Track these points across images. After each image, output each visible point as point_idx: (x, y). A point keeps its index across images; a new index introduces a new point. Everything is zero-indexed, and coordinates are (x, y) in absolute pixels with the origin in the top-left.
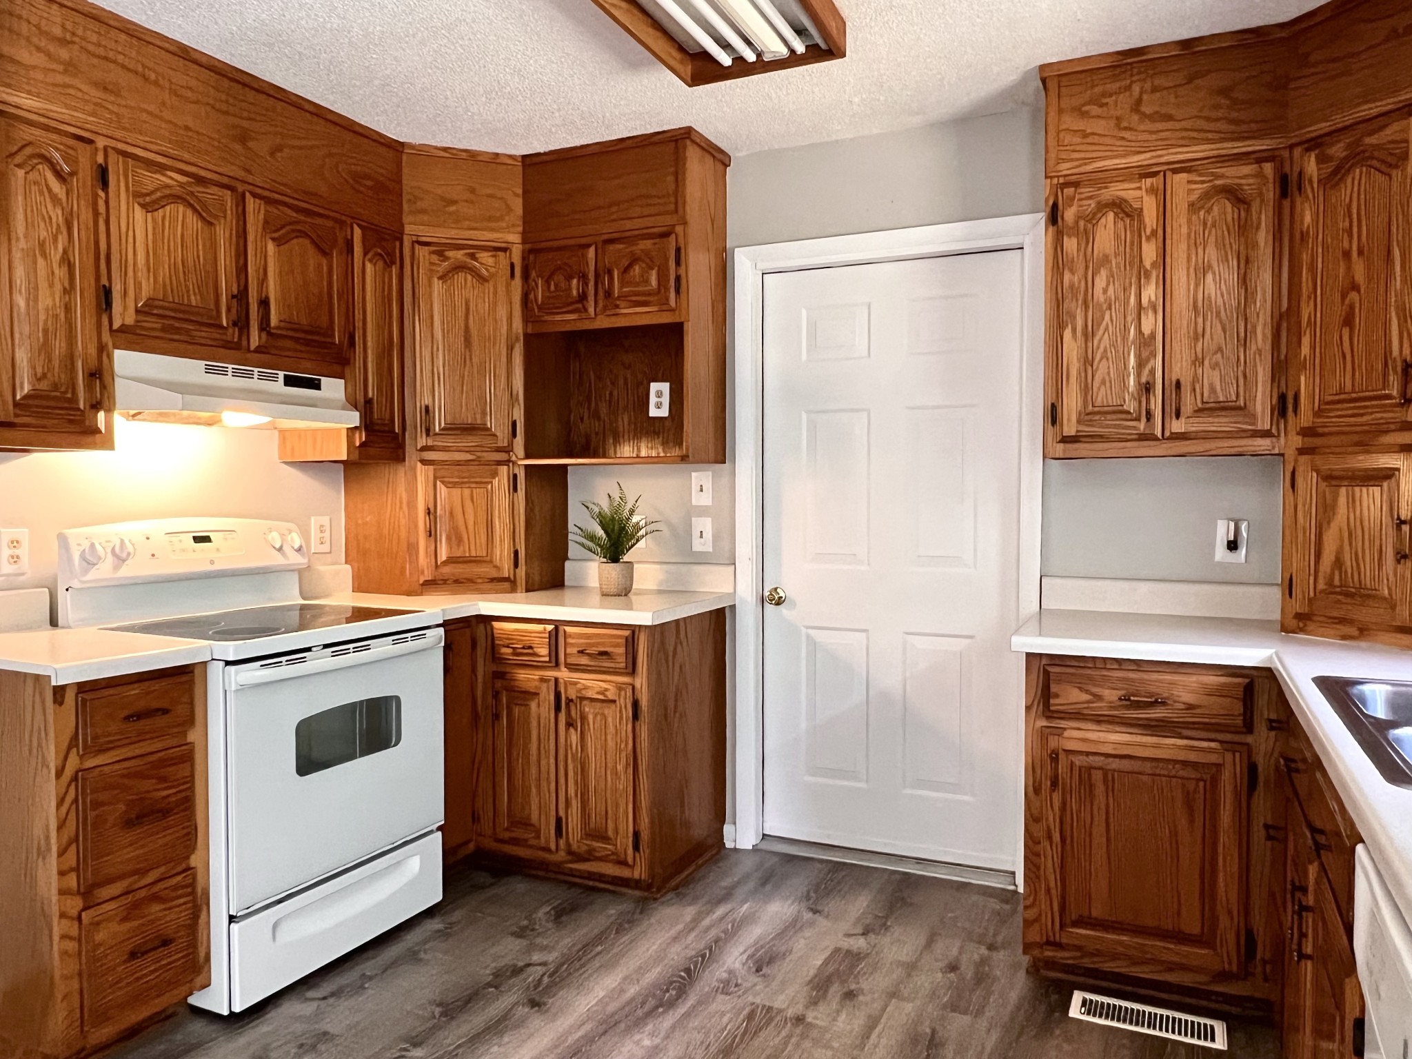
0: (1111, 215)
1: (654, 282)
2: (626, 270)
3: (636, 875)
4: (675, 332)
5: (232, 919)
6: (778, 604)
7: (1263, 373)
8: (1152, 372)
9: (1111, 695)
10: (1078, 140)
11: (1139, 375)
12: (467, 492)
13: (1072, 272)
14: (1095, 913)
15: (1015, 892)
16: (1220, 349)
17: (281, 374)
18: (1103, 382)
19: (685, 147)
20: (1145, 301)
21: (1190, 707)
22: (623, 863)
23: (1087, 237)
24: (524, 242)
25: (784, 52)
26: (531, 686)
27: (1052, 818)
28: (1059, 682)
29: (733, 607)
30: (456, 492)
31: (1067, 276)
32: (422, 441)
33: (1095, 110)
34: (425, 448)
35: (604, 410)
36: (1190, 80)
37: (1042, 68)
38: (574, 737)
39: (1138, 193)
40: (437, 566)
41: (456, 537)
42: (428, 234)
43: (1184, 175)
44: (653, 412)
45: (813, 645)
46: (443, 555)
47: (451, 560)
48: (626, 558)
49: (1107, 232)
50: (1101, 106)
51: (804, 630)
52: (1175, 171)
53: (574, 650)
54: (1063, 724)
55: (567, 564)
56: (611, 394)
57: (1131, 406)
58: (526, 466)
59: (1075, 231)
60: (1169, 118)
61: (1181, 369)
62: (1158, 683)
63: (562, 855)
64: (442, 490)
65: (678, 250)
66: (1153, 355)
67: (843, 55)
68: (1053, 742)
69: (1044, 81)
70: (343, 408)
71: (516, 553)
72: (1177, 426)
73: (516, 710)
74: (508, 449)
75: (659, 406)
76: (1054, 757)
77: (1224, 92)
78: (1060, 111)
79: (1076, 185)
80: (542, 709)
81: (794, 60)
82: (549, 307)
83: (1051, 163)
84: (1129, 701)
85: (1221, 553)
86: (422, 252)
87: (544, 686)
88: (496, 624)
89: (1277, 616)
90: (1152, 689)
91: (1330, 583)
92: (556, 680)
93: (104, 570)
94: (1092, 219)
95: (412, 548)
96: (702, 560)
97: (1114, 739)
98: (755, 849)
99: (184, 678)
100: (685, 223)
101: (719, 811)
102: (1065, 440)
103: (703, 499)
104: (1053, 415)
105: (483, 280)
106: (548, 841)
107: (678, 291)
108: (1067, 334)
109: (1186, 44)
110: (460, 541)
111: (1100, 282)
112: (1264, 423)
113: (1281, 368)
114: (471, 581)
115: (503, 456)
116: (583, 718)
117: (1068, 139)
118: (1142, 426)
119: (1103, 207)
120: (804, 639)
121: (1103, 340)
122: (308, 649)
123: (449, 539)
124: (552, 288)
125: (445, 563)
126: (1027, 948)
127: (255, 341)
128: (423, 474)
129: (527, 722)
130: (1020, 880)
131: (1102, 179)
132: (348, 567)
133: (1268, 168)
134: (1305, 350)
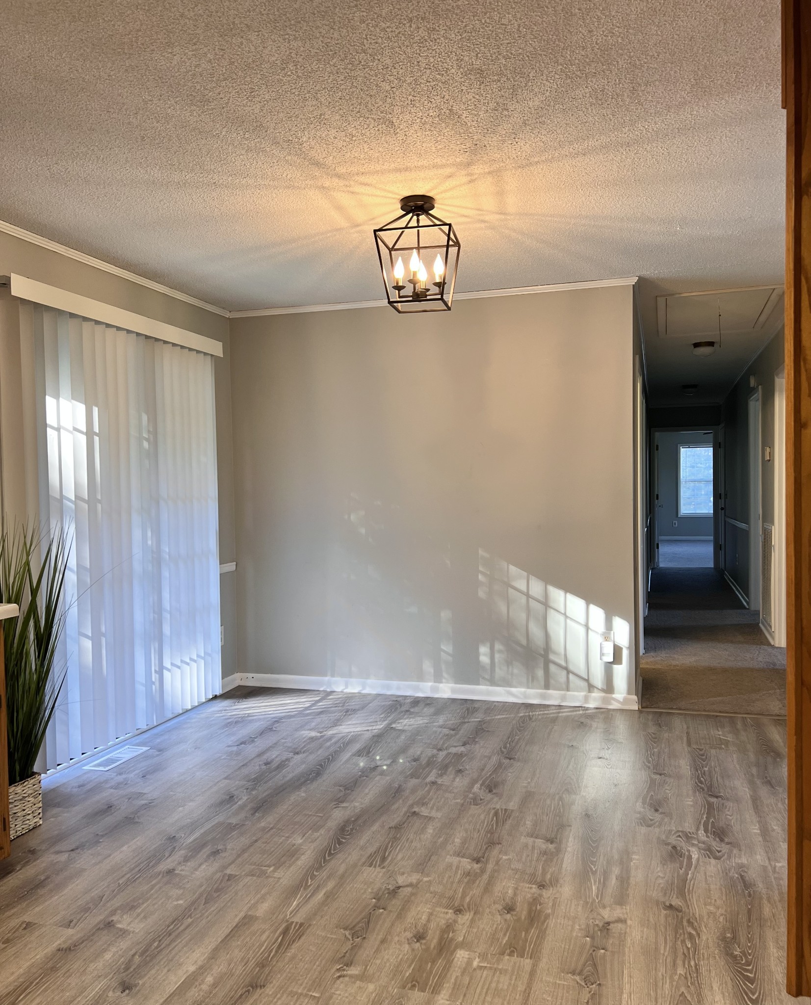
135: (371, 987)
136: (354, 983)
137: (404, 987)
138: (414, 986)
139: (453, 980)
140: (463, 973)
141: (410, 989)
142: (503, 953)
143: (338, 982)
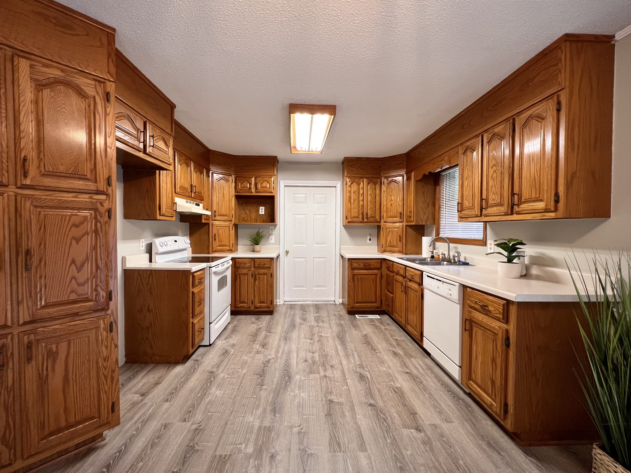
14: (359, 301)
44: (260, 213)
63: (252, 308)
109: (367, 158)
116: (259, 278)
135: (286, 424)
136: (293, 424)
137: (273, 427)
138: (269, 428)
139: (253, 434)
140: (249, 439)
141: (270, 426)
142: (230, 455)
143: (300, 423)
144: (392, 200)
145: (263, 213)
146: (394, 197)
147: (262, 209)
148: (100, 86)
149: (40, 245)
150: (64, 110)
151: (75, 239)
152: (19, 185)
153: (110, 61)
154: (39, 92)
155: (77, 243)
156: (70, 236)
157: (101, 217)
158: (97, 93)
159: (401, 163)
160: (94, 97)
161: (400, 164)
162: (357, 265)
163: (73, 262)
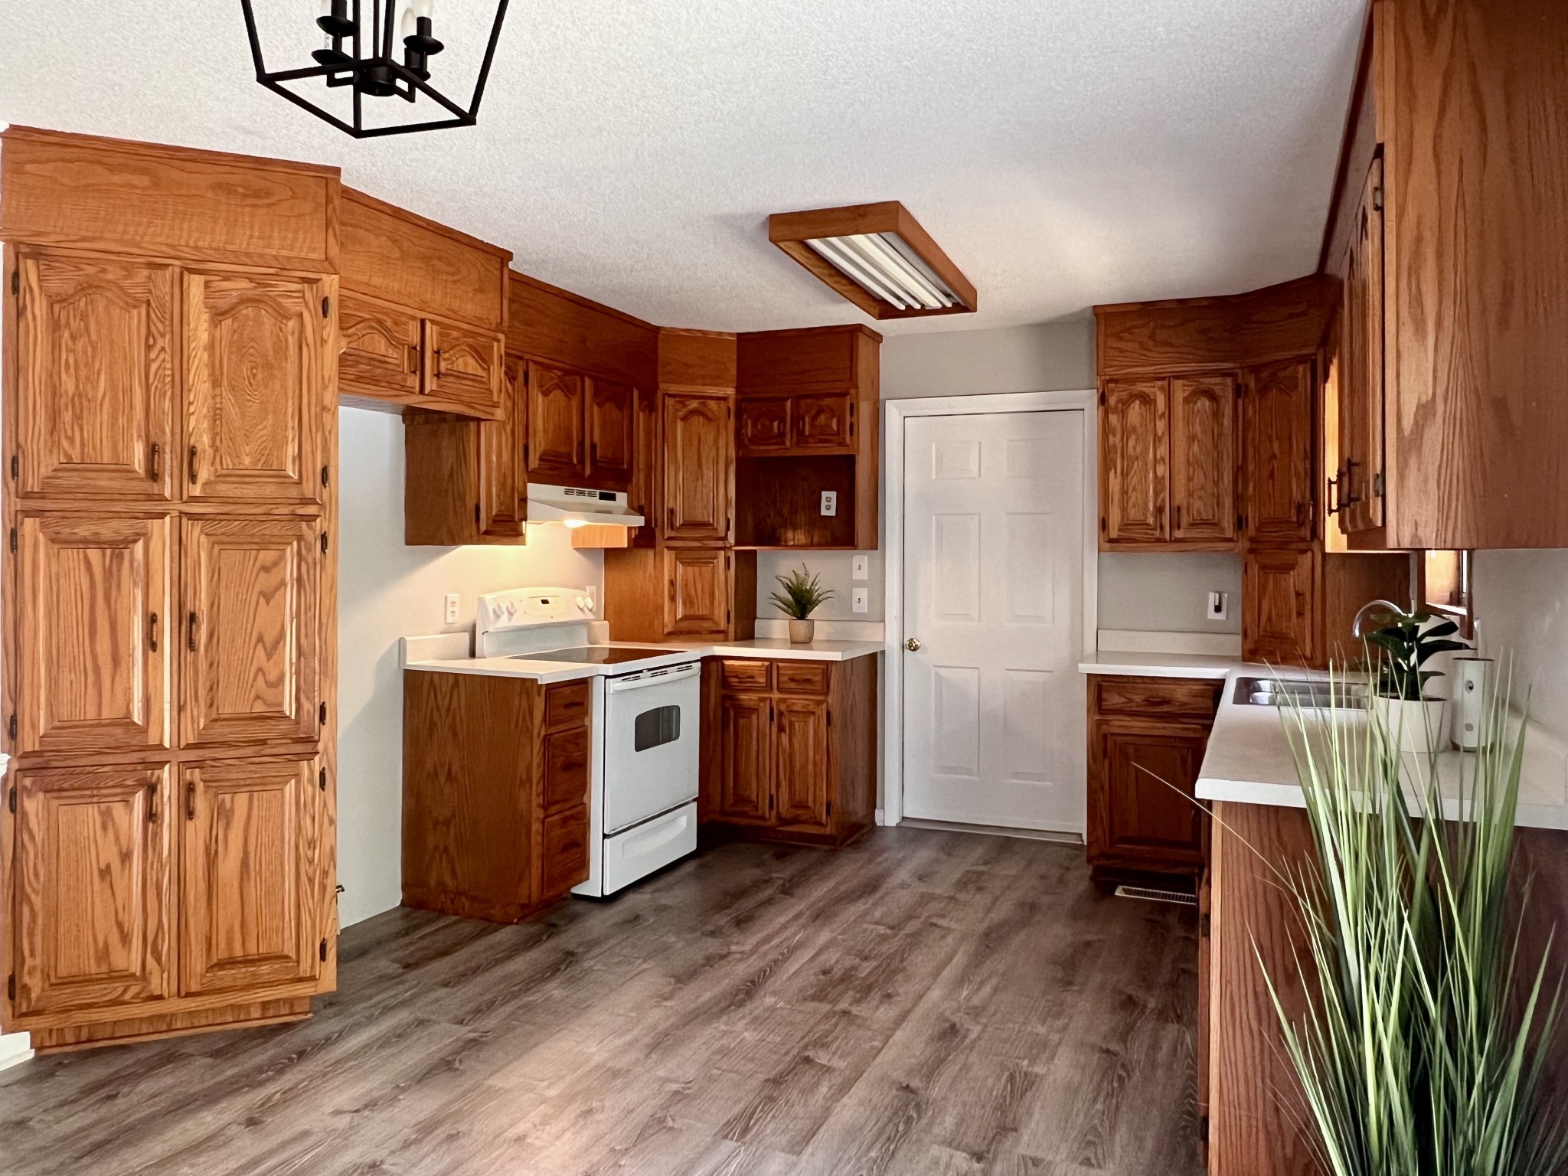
0: (1138, 402)
1: (835, 426)
2: (814, 418)
3: (828, 831)
4: (850, 461)
5: (605, 836)
6: (914, 650)
7: (1228, 502)
8: (1163, 500)
9: (1138, 698)
10: (1117, 354)
11: (1155, 502)
12: (697, 569)
13: (1115, 436)
15: (1083, 845)
16: (1203, 488)
17: (598, 491)
18: (1134, 506)
19: (857, 337)
20: (1158, 457)
21: (1184, 704)
22: (820, 824)
23: (1123, 414)
24: (738, 392)
25: (939, 306)
26: (752, 704)
27: (1105, 775)
28: (1107, 691)
29: (883, 652)
30: (690, 569)
31: (1111, 438)
32: (668, 533)
33: (1126, 336)
34: (669, 539)
35: (786, 511)
36: (1183, 324)
37: (1095, 307)
38: (785, 738)
39: (1152, 390)
40: (676, 622)
41: (688, 602)
42: (674, 389)
43: (1181, 382)
44: (824, 512)
45: (939, 679)
46: (679, 616)
47: (685, 618)
48: (810, 616)
49: (1135, 410)
50: (1130, 333)
51: (933, 670)
52: (1177, 378)
53: (785, 678)
54: (1109, 717)
55: (757, 622)
56: (792, 498)
57: (1151, 520)
58: (737, 552)
59: (1115, 411)
60: (1171, 345)
61: (1180, 497)
62: (1164, 690)
64: (680, 567)
65: (852, 406)
66: (1163, 489)
67: (975, 310)
68: (1105, 728)
69: (1096, 315)
70: (626, 513)
71: (729, 613)
72: (1178, 534)
73: (741, 721)
74: (725, 538)
75: (828, 508)
76: (1105, 737)
77: (1203, 331)
78: (1106, 335)
79: (1116, 381)
80: (760, 721)
81: (944, 311)
82: (756, 440)
83: (1101, 368)
84: (1149, 702)
85: (1212, 615)
86: (670, 402)
87: (762, 704)
88: (727, 662)
89: (1239, 653)
90: (1161, 694)
91: (1265, 631)
92: (771, 699)
93: (504, 622)
94: (1125, 403)
95: (660, 609)
96: (861, 618)
97: (1139, 726)
98: (898, 827)
99: (583, 686)
100: (856, 387)
101: (872, 801)
102: (1111, 541)
103: (862, 575)
104: (1104, 524)
105: (709, 419)
106: (764, 813)
107: (851, 434)
108: (1112, 474)
109: (1181, 302)
110: (692, 604)
111: (1131, 443)
112: (1229, 534)
113: (1238, 499)
114: (698, 632)
115: (720, 544)
116: (791, 724)
117: (1112, 352)
118: (1157, 533)
119: (1133, 397)
120: (933, 676)
121: (1134, 479)
122: (641, 671)
123: (684, 603)
124: (759, 427)
125: (682, 619)
126: (1089, 860)
127: (588, 472)
128: (668, 557)
129: (749, 730)
130: (1085, 837)
131: (1132, 380)
132: (607, 622)
133: (1229, 380)
134: (1251, 489)
144: (1274, 456)
145: (832, 513)
146: (1281, 446)
147: (829, 500)
148: (312, 290)
149: (212, 605)
150: (251, 351)
151: (264, 596)
152: (185, 497)
153: (330, 232)
154: (216, 327)
155: (268, 603)
156: (257, 589)
157: (309, 550)
158: (306, 304)
159: (1304, 314)
160: (301, 315)
161: (1298, 315)
162: (1123, 700)
163: (260, 639)
